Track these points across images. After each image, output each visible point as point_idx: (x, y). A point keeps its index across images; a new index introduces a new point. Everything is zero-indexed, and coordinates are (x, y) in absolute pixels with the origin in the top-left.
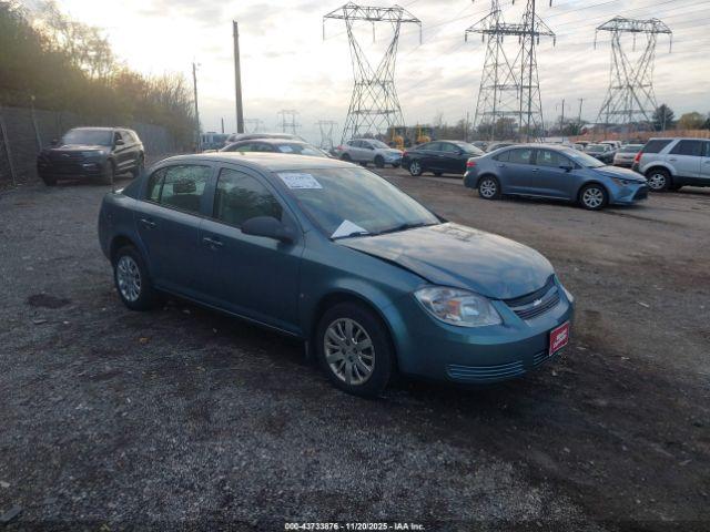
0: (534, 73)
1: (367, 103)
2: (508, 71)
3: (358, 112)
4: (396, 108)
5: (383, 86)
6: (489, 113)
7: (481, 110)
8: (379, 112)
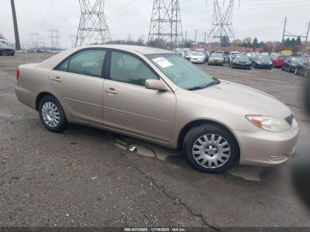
0: (178, 14)
1: (89, 24)
2: (165, 11)
3: (84, 29)
4: (106, 28)
5: (98, 15)
6: (156, 34)
7: (152, 32)
8: (96, 30)
